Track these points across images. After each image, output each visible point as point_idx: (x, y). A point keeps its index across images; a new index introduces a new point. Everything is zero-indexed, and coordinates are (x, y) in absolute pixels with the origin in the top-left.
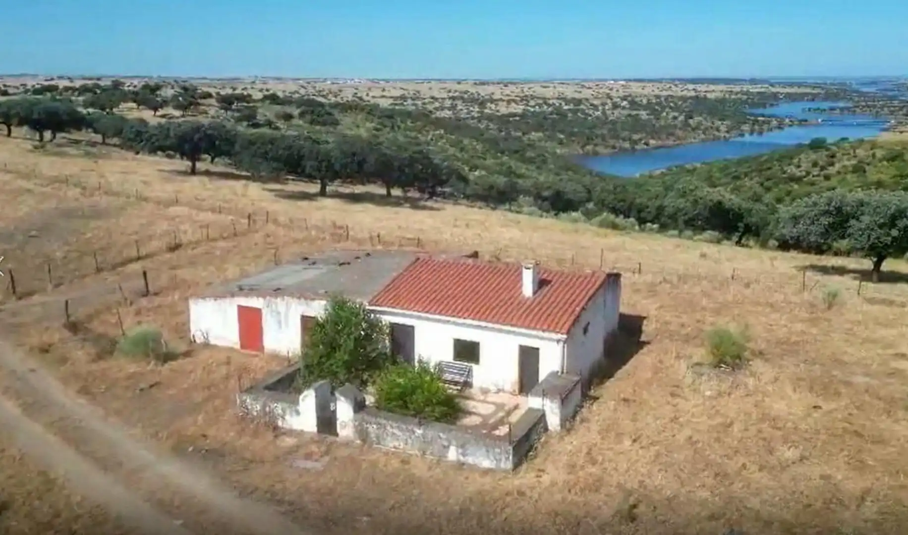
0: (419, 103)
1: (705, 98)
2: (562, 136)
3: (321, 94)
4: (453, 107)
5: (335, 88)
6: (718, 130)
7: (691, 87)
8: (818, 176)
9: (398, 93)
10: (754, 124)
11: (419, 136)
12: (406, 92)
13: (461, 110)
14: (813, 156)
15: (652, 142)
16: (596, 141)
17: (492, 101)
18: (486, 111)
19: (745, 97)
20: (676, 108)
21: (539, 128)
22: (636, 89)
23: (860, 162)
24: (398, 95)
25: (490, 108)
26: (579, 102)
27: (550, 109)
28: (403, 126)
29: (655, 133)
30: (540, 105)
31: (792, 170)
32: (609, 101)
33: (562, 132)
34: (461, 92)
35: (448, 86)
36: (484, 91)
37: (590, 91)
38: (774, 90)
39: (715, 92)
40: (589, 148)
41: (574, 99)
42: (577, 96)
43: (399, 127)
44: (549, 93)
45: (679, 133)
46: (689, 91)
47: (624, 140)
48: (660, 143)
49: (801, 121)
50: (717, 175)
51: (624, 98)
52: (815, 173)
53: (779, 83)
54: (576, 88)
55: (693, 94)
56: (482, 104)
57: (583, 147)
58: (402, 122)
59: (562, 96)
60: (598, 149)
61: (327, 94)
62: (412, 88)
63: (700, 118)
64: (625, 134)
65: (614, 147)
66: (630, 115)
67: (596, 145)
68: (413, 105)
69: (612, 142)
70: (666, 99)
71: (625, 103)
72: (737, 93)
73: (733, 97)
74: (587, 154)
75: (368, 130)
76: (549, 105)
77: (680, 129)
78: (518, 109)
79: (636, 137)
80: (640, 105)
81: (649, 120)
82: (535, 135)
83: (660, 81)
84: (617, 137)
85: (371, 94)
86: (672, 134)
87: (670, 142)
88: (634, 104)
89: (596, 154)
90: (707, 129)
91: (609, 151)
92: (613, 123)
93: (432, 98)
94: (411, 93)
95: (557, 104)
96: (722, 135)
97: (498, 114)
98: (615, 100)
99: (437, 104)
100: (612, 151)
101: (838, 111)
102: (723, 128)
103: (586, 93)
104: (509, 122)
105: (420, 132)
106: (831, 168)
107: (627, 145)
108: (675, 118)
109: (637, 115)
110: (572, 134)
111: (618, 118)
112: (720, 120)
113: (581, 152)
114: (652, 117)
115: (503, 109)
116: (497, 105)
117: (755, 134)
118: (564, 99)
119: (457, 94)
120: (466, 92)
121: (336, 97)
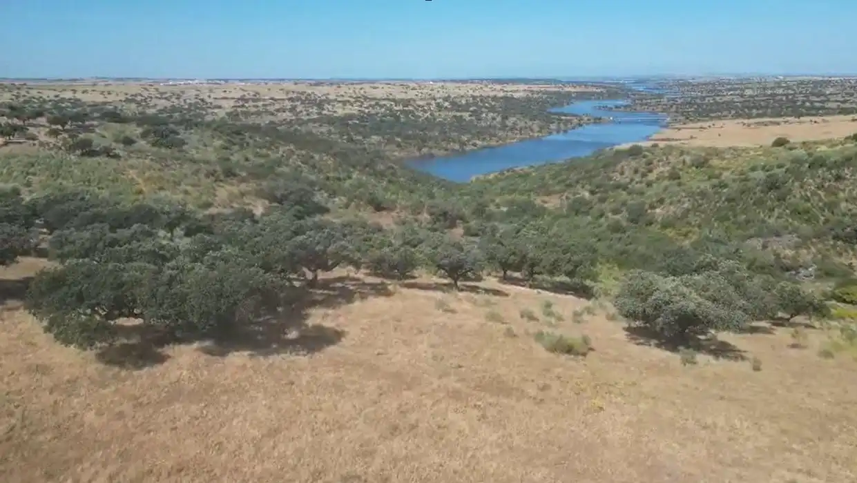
0: (260, 104)
1: (512, 98)
2: (399, 140)
3: (164, 96)
4: (293, 109)
5: (176, 90)
6: (532, 130)
7: (498, 87)
8: (641, 182)
9: (238, 95)
10: (559, 123)
11: (269, 152)
12: (245, 93)
13: (301, 112)
14: (634, 164)
15: (479, 143)
16: (430, 143)
17: (329, 102)
18: (324, 112)
19: (545, 96)
20: (492, 109)
21: (377, 129)
22: (453, 90)
23: (674, 168)
24: (239, 97)
25: (328, 108)
26: (407, 103)
27: (383, 110)
28: (251, 141)
29: (480, 134)
30: (372, 106)
31: (617, 177)
32: (433, 102)
33: (398, 135)
34: (298, 93)
35: (286, 85)
36: (319, 92)
37: (415, 92)
38: (567, 89)
39: (519, 92)
40: (425, 150)
41: (402, 100)
42: (403, 96)
43: (248, 144)
44: (379, 93)
45: (500, 133)
46: (498, 91)
47: (454, 141)
48: (485, 143)
49: (595, 119)
50: (551, 182)
51: (446, 99)
52: (637, 180)
53: (568, 83)
54: (401, 89)
55: (501, 94)
56: (320, 105)
57: (420, 150)
58: (251, 138)
59: (391, 97)
60: (434, 151)
61: (171, 96)
62: (251, 89)
63: (514, 119)
64: (454, 134)
65: (446, 150)
66: (455, 116)
67: (431, 148)
68: (254, 106)
69: (444, 144)
70: (481, 101)
71: (446, 104)
72: (538, 93)
73: (535, 96)
74: (423, 157)
75: (216, 149)
76: (382, 106)
77: (500, 129)
78: (354, 110)
79: (465, 138)
80: (459, 106)
81: (471, 121)
82: (375, 139)
83: (472, 81)
84: (448, 140)
85: (213, 96)
86: (495, 135)
87: (493, 143)
88: (455, 106)
89: (432, 156)
90: (521, 129)
91: (442, 152)
92: (442, 124)
93: (272, 99)
94: (252, 93)
95: (388, 105)
96: (536, 135)
97: (335, 115)
98: (438, 101)
99: (277, 106)
100: (445, 152)
101: (622, 108)
102: (536, 128)
103: (411, 94)
104: (348, 125)
105: (269, 149)
106: (650, 174)
107: (457, 147)
108: (494, 119)
109: (461, 116)
110: (408, 137)
111: (445, 119)
112: (531, 120)
113: (417, 154)
114: (473, 118)
115: (340, 112)
116: (333, 106)
117: (562, 132)
118: (394, 100)
119: (294, 96)
120: (302, 93)
121: (178, 98)
